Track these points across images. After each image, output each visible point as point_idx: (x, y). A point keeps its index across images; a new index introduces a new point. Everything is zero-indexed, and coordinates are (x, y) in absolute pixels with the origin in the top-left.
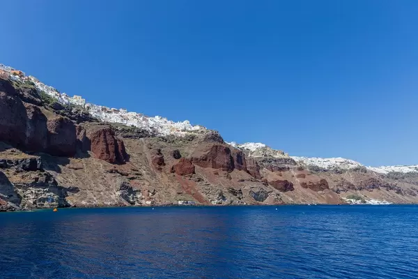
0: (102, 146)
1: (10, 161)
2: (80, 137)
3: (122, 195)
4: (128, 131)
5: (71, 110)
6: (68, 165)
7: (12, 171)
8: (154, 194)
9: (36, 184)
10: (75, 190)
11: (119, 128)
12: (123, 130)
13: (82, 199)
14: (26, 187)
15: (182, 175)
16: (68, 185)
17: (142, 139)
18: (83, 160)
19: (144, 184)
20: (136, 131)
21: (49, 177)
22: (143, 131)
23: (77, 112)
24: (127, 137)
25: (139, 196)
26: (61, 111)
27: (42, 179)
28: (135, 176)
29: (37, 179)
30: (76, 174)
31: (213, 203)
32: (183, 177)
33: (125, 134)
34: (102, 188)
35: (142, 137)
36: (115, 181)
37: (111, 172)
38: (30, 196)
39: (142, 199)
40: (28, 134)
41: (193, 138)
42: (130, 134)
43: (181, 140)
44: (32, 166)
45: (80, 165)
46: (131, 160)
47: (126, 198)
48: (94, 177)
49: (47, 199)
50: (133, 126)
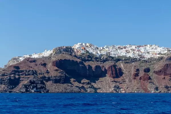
0: (110, 72)
1: (84, 83)
2: (103, 70)
3: (114, 90)
4: (127, 60)
5: (101, 58)
6: (99, 81)
7: (85, 85)
8: (127, 89)
9: (90, 88)
10: (99, 88)
11: (123, 59)
12: (125, 60)
13: (101, 91)
14: (88, 88)
15: (144, 80)
16: (98, 87)
17: (133, 63)
18: (104, 78)
19: (125, 85)
20: (130, 59)
21: (92, 86)
22: (134, 59)
23: (103, 58)
24: (126, 63)
25: (121, 90)
26: (98, 60)
27: (91, 86)
28: (122, 82)
29: (90, 86)
30: (101, 83)
31: (152, 92)
32: (144, 81)
33: (126, 62)
34: (108, 87)
35: (133, 62)
36: (113, 85)
37: (112, 82)
38: (89, 90)
39: (122, 91)
40: (88, 73)
41: (162, 58)
42: (128, 61)
43: (155, 60)
44: (88, 83)
45: (103, 80)
46: (123, 75)
47: (116, 90)
48: (106, 84)
49: (92, 91)
50: (129, 57)
